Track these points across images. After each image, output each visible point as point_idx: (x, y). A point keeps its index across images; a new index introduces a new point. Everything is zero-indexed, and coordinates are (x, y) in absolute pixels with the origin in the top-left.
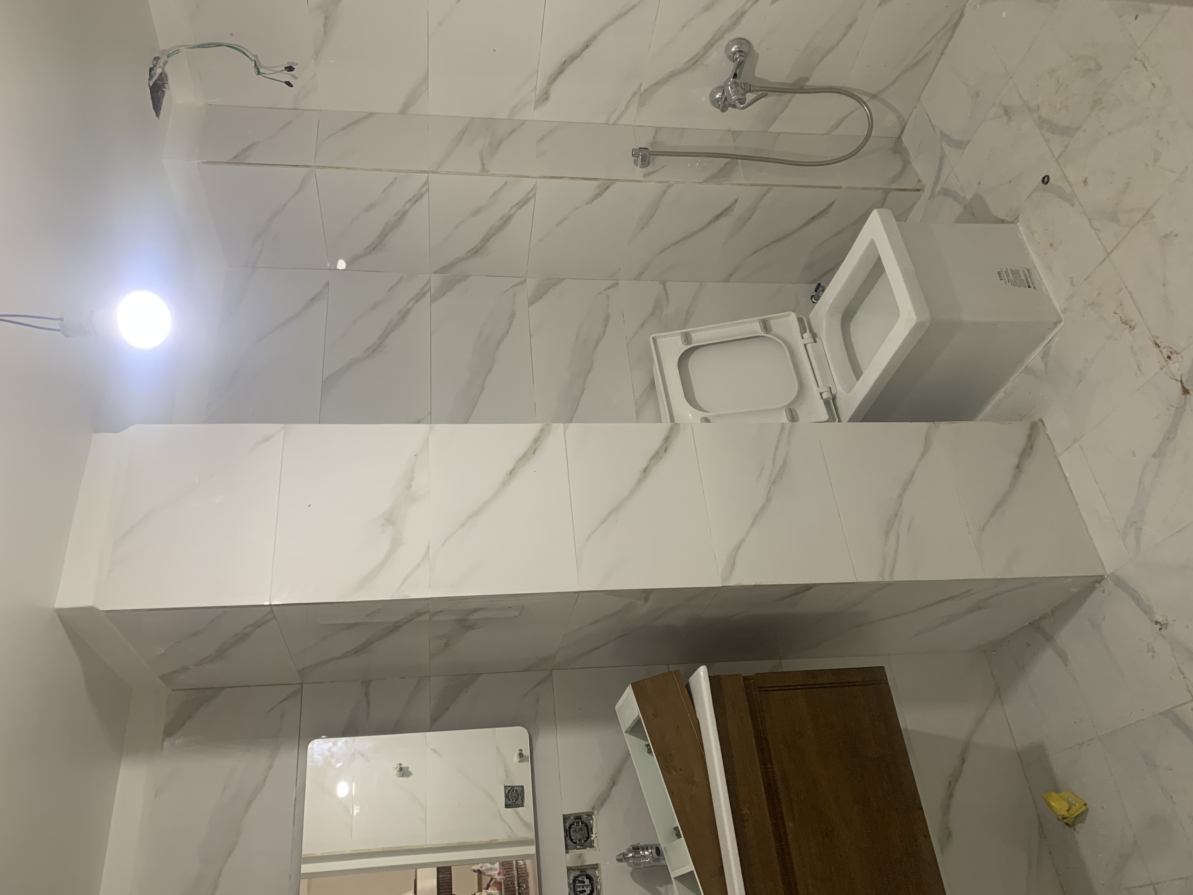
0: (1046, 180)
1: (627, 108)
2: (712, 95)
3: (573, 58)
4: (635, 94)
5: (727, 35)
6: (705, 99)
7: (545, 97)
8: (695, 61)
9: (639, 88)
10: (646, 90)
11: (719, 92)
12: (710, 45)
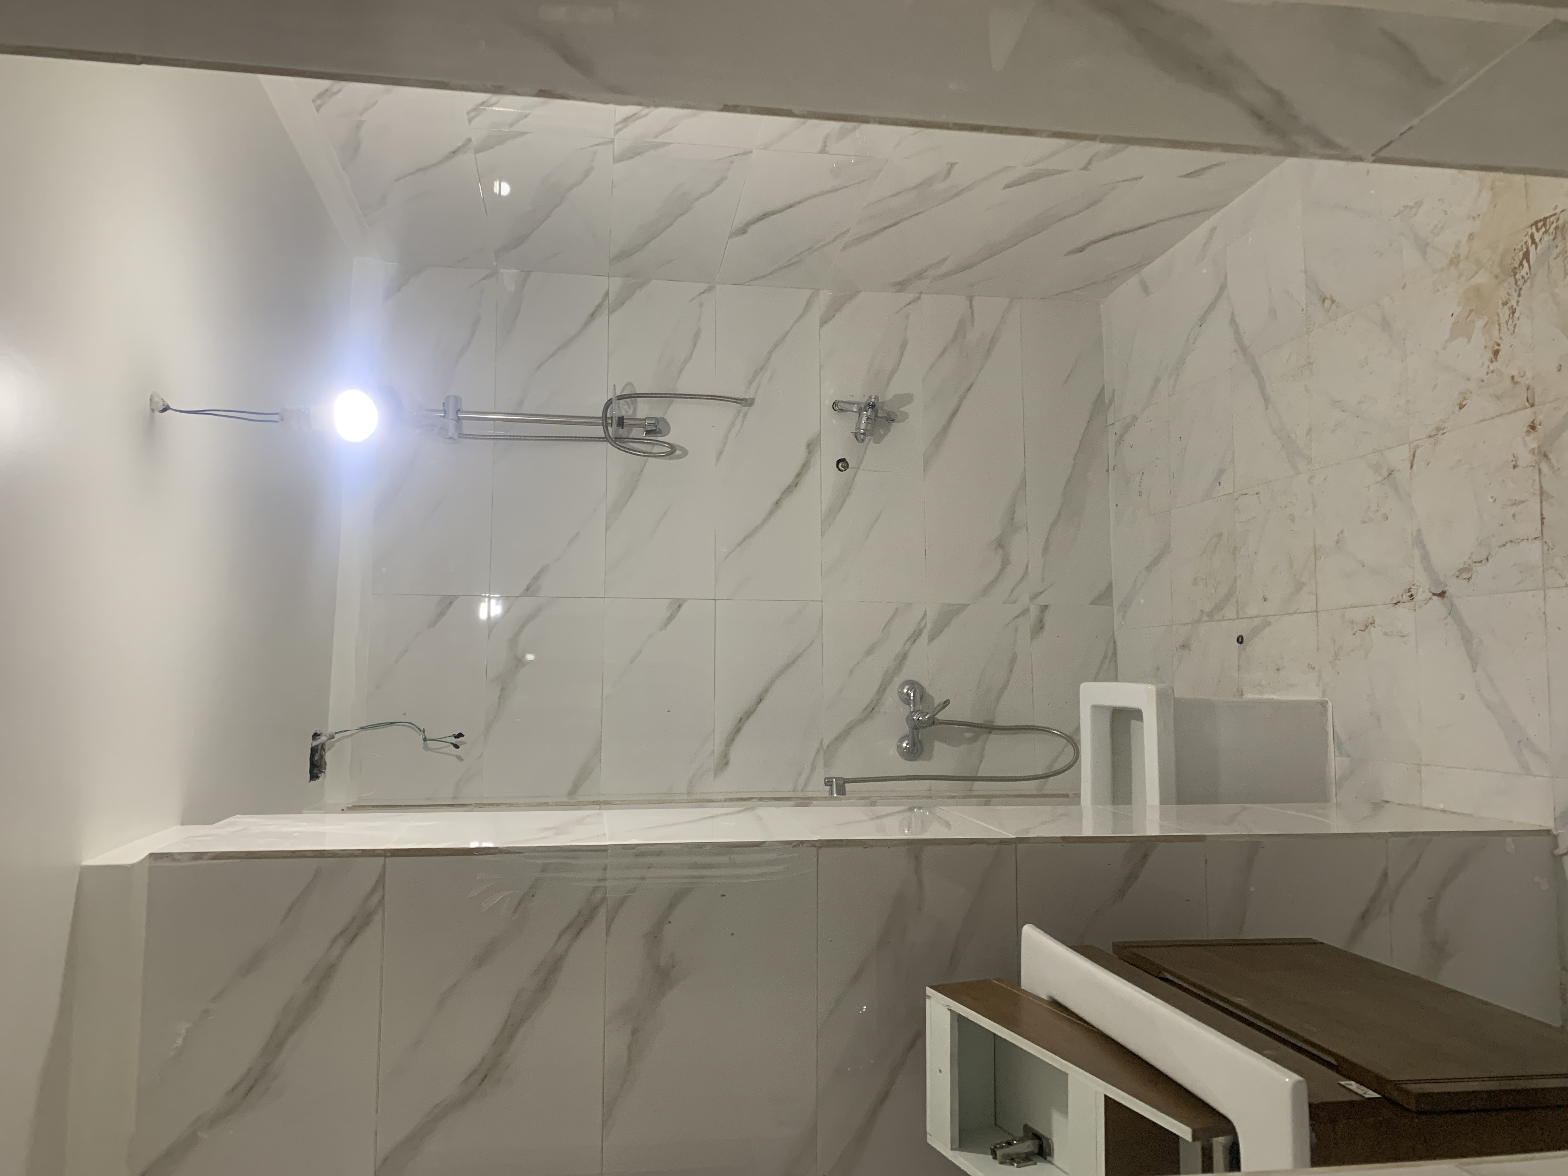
0: (1240, 640)
1: (813, 769)
2: (899, 747)
3: (749, 714)
4: (818, 751)
5: (896, 679)
6: (893, 752)
7: (724, 762)
8: (871, 710)
9: (821, 743)
10: (828, 746)
11: (904, 741)
12: (882, 690)
